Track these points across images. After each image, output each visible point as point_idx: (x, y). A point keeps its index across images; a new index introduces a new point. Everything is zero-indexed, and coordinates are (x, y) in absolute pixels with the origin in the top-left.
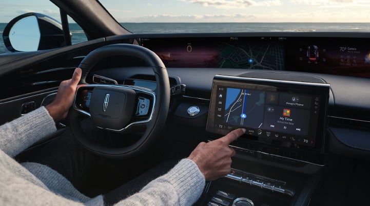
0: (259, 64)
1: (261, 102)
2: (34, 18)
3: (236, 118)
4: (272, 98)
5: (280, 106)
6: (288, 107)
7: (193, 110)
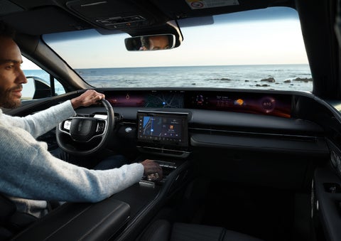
0: (169, 105)
1: (160, 123)
2: (32, 79)
3: (148, 132)
4: (165, 120)
5: (168, 124)
6: (172, 124)
7: (128, 130)
